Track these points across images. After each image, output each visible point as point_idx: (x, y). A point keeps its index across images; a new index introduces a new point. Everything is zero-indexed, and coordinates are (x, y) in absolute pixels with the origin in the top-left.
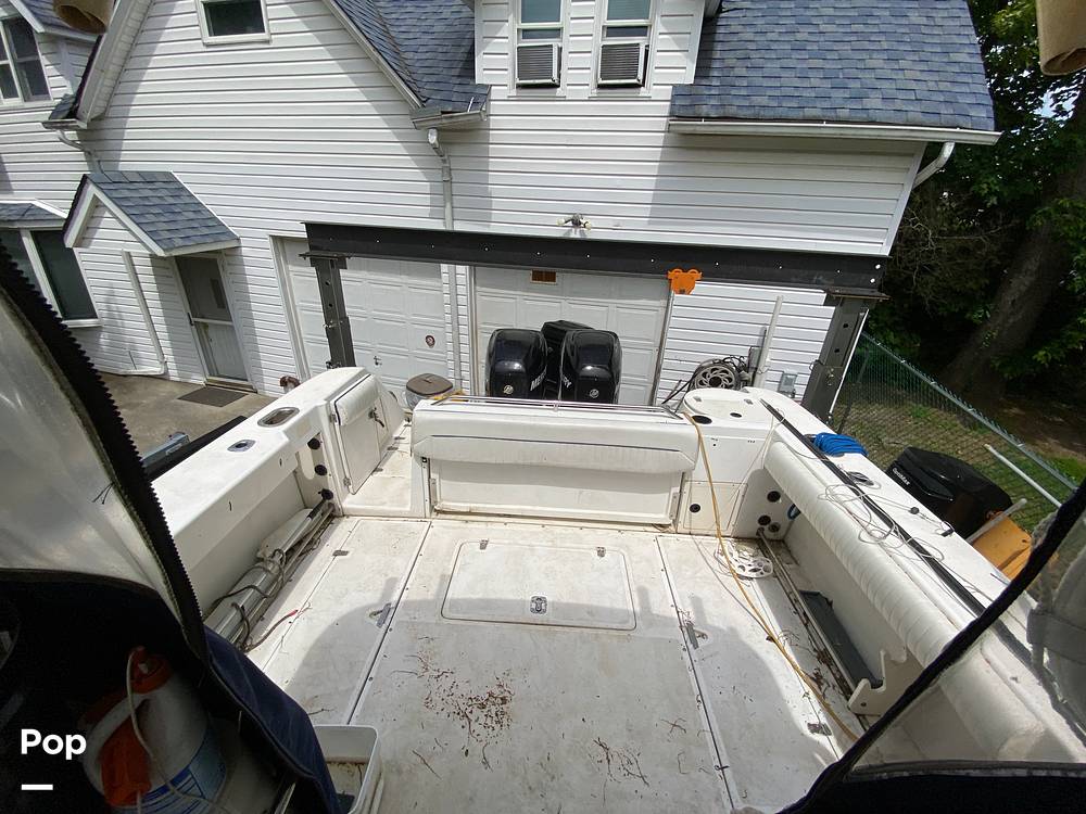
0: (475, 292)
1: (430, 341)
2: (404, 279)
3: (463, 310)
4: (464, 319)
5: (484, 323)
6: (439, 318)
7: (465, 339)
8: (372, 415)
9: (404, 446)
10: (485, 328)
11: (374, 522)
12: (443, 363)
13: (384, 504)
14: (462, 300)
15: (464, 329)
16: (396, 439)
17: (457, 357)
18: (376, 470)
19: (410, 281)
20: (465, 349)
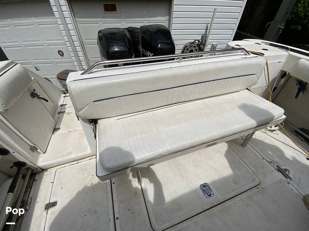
0: (76, 21)
1: (61, 53)
2: (33, 20)
3: (73, 33)
4: (75, 38)
5: (86, 39)
6: (61, 40)
7: (79, 49)
8: (34, 95)
9: (70, 109)
10: (88, 42)
11: (68, 168)
12: (72, 64)
13: (70, 153)
14: (71, 26)
15: (77, 44)
16: (62, 106)
17: (78, 59)
18: (55, 129)
19: (37, 21)
20: (80, 54)
